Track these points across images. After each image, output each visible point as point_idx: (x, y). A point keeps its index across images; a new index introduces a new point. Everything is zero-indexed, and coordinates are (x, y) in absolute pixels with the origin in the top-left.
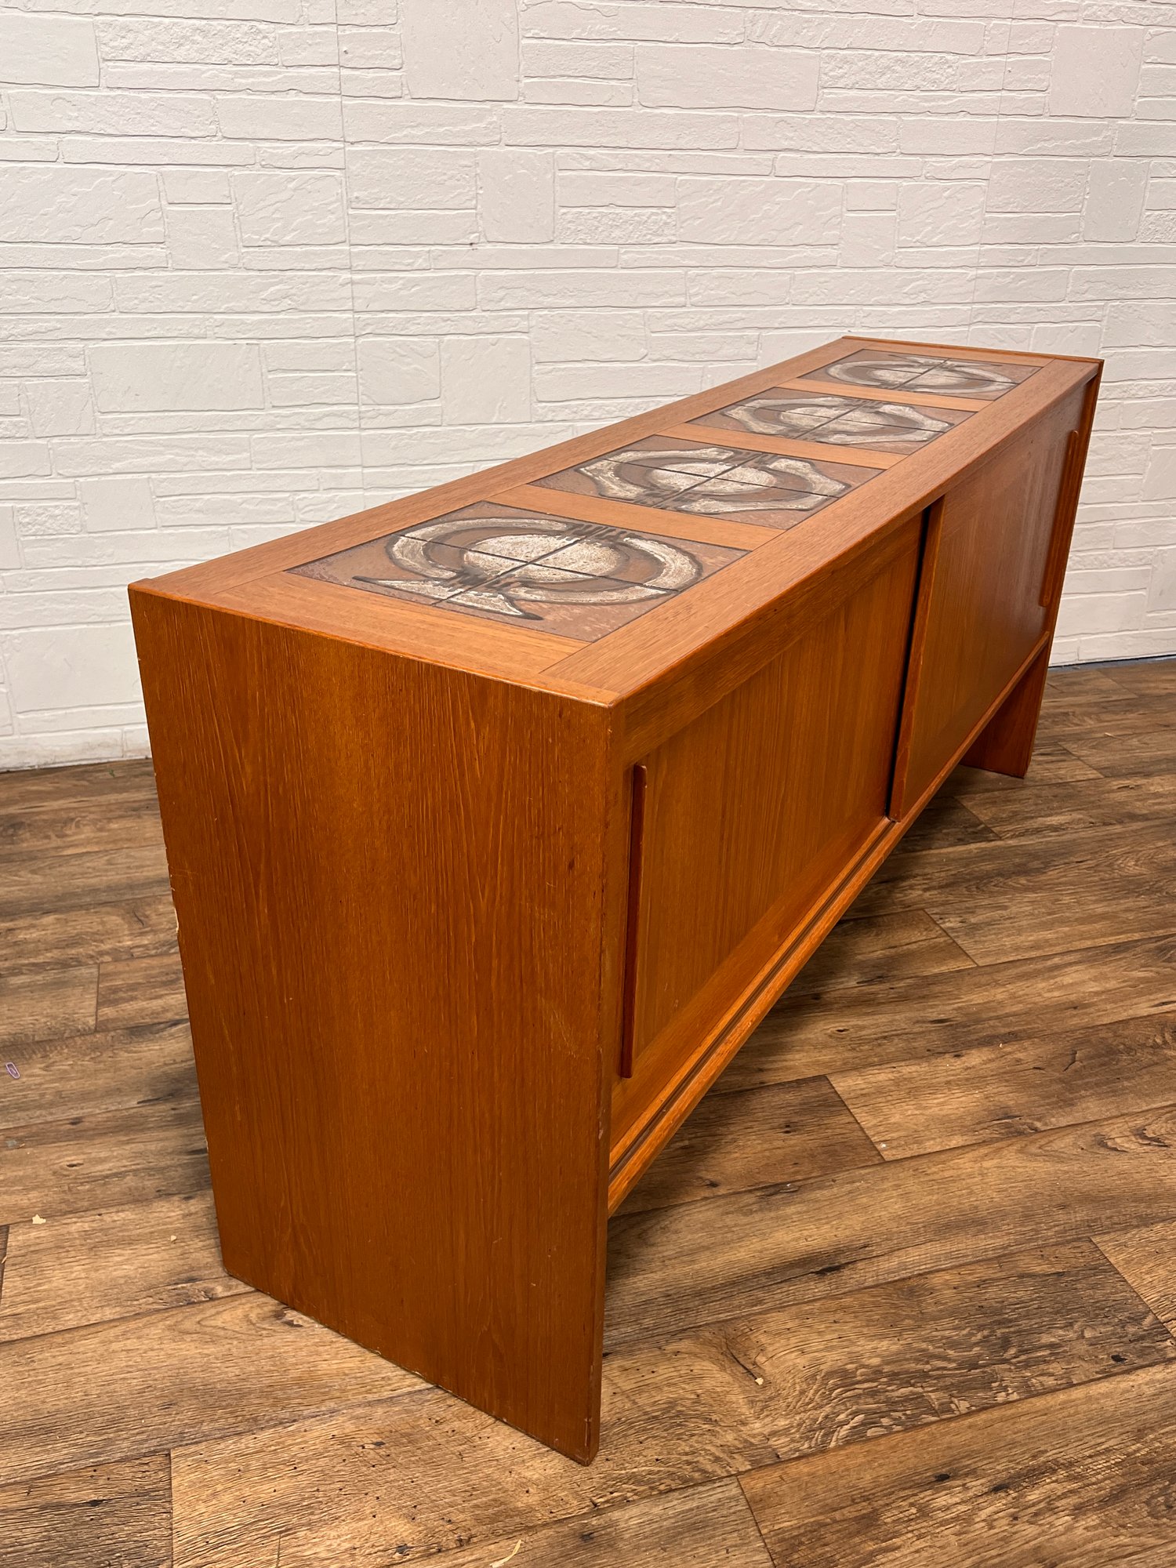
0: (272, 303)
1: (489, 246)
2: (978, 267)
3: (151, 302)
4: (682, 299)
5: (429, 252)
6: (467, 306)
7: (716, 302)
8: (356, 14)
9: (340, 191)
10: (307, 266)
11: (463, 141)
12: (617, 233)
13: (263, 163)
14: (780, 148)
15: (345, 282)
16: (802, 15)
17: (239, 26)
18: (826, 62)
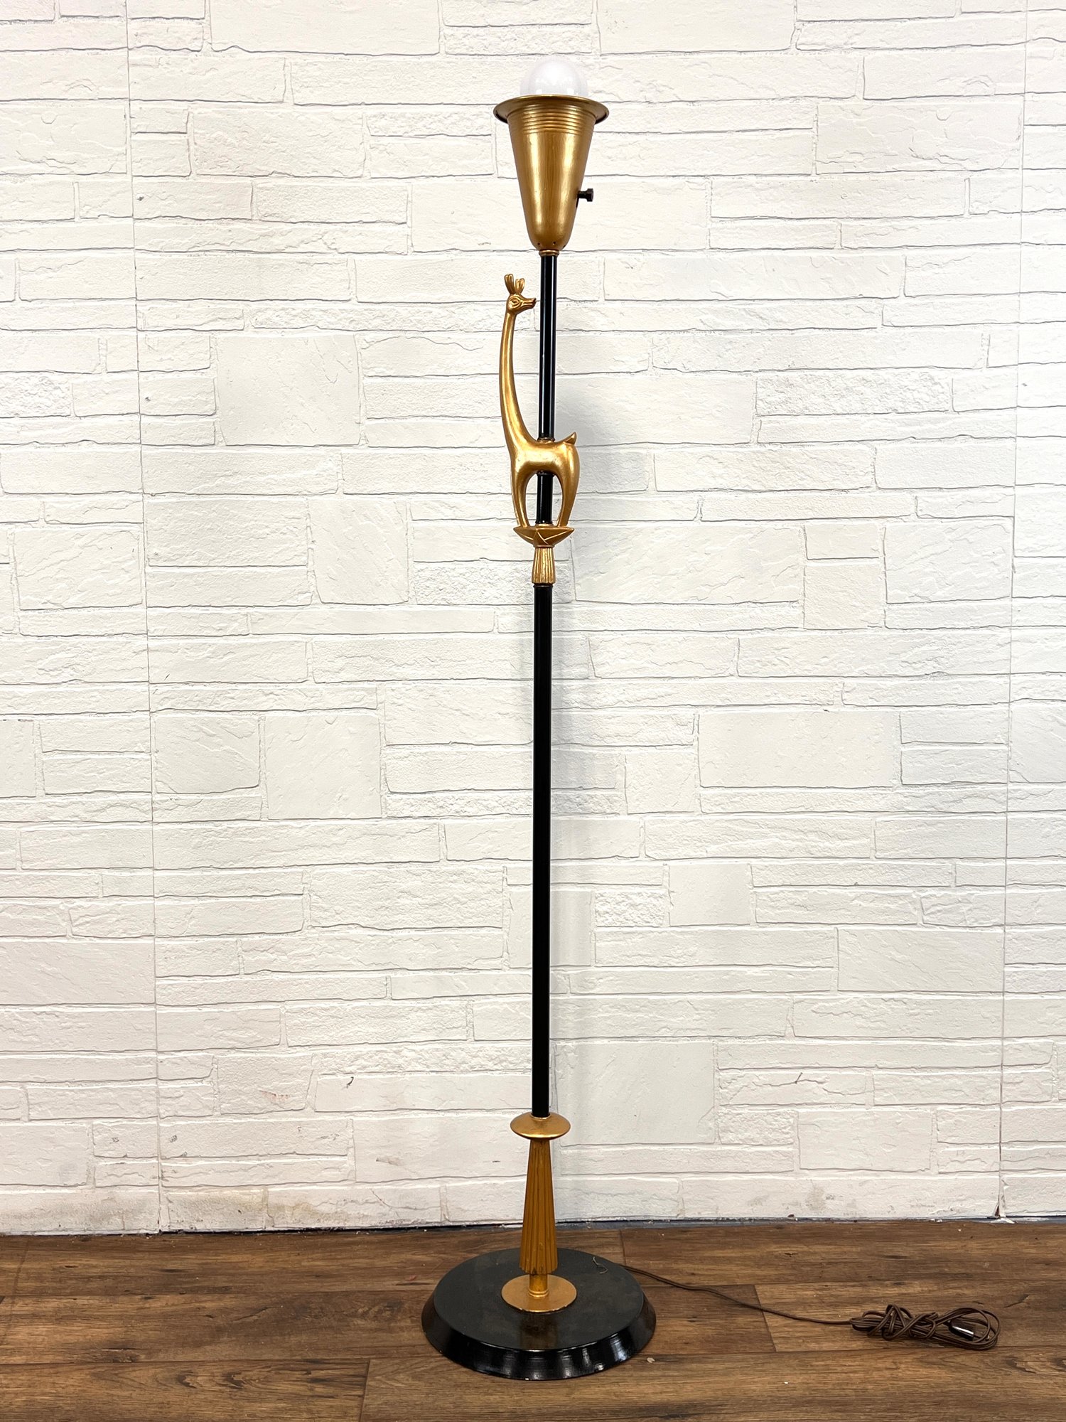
0: (51, 673)
1: (324, 607)
5: (247, 614)
6: (295, 678)
7: (630, 674)
8: (161, 360)
9: (136, 548)
10: (95, 632)
11: (290, 491)
12: (491, 590)
13: (48, 519)
14: (706, 489)
15: (141, 649)
16: (723, 336)
17: (29, 378)
18: (761, 387)
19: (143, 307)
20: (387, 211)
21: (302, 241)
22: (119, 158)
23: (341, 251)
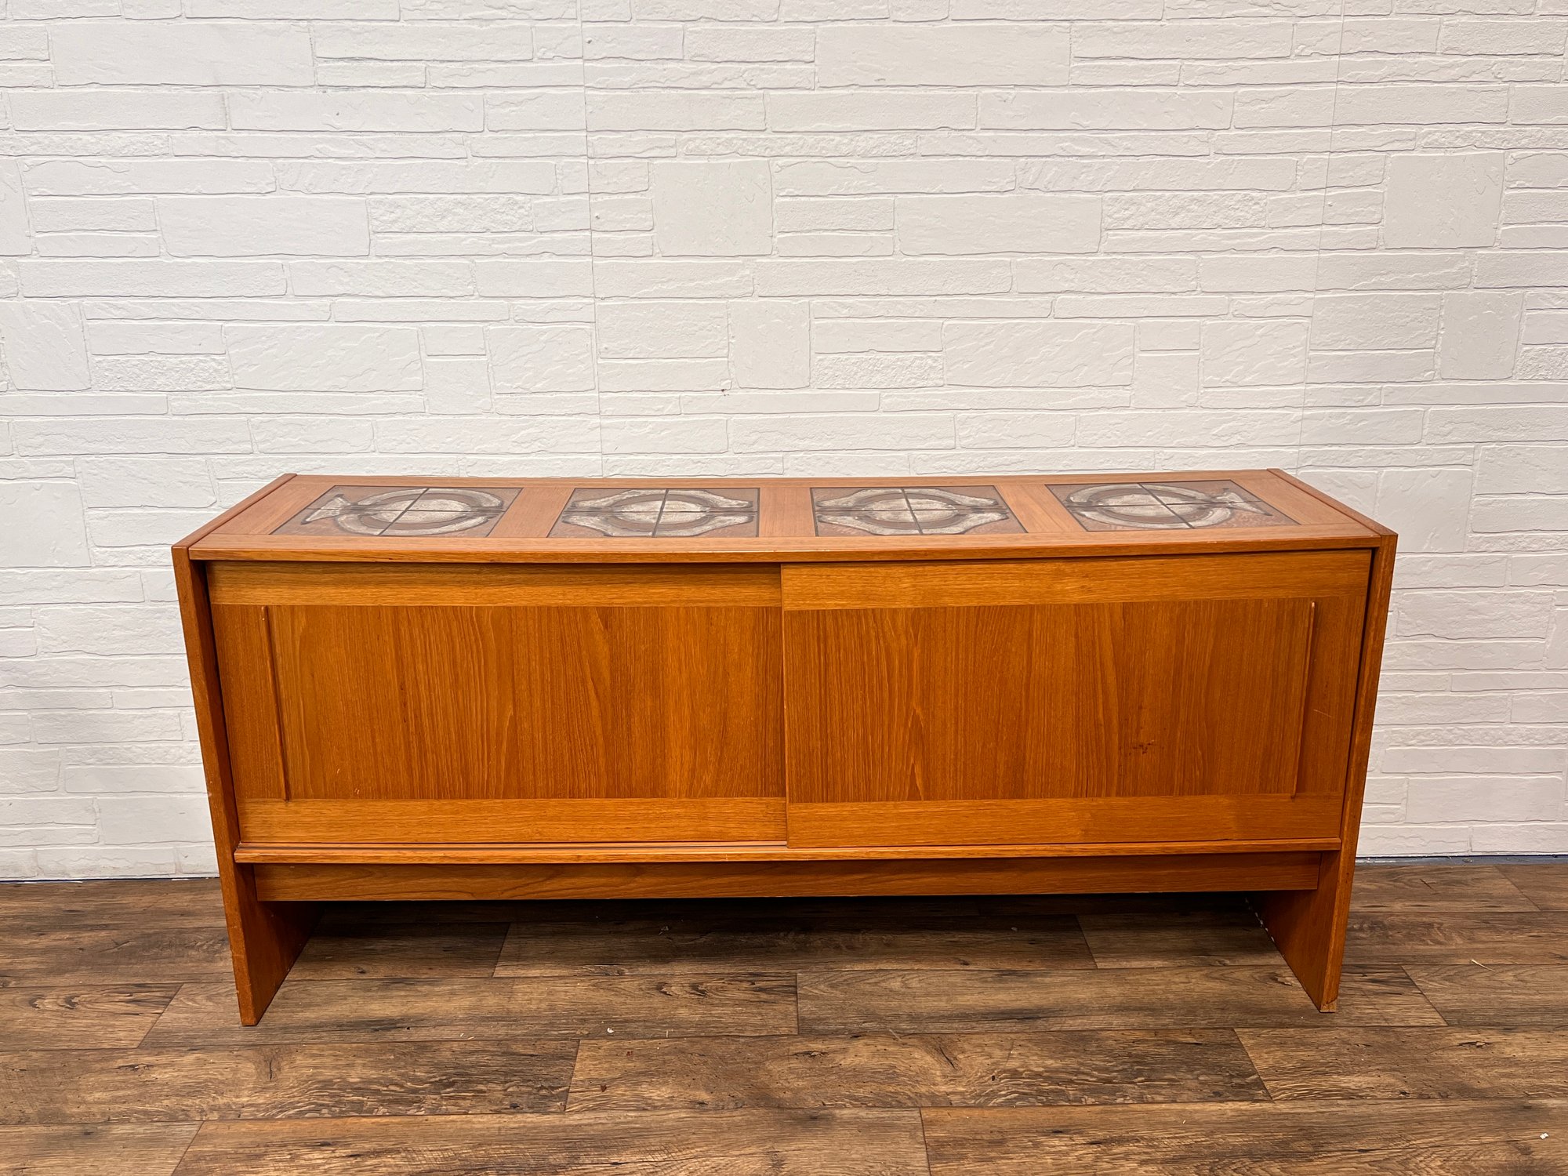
0: (521, 444)
1: (741, 393)
2: (1305, 408)
3: (409, 443)
4: (951, 442)
5: (679, 398)
6: (717, 448)
7: (989, 445)
8: (608, 184)
9: (589, 343)
10: (557, 412)
11: (714, 294)
12: (878, 378)
13: (517, 318)
14: (1059, 291)
15: (594, 426)
16: (1080, 161)
17: (497, 199)
18: (1109, 205)
19: (593, 138)
20: (798, 51)
21: (726, 79)
23: (759, 87)
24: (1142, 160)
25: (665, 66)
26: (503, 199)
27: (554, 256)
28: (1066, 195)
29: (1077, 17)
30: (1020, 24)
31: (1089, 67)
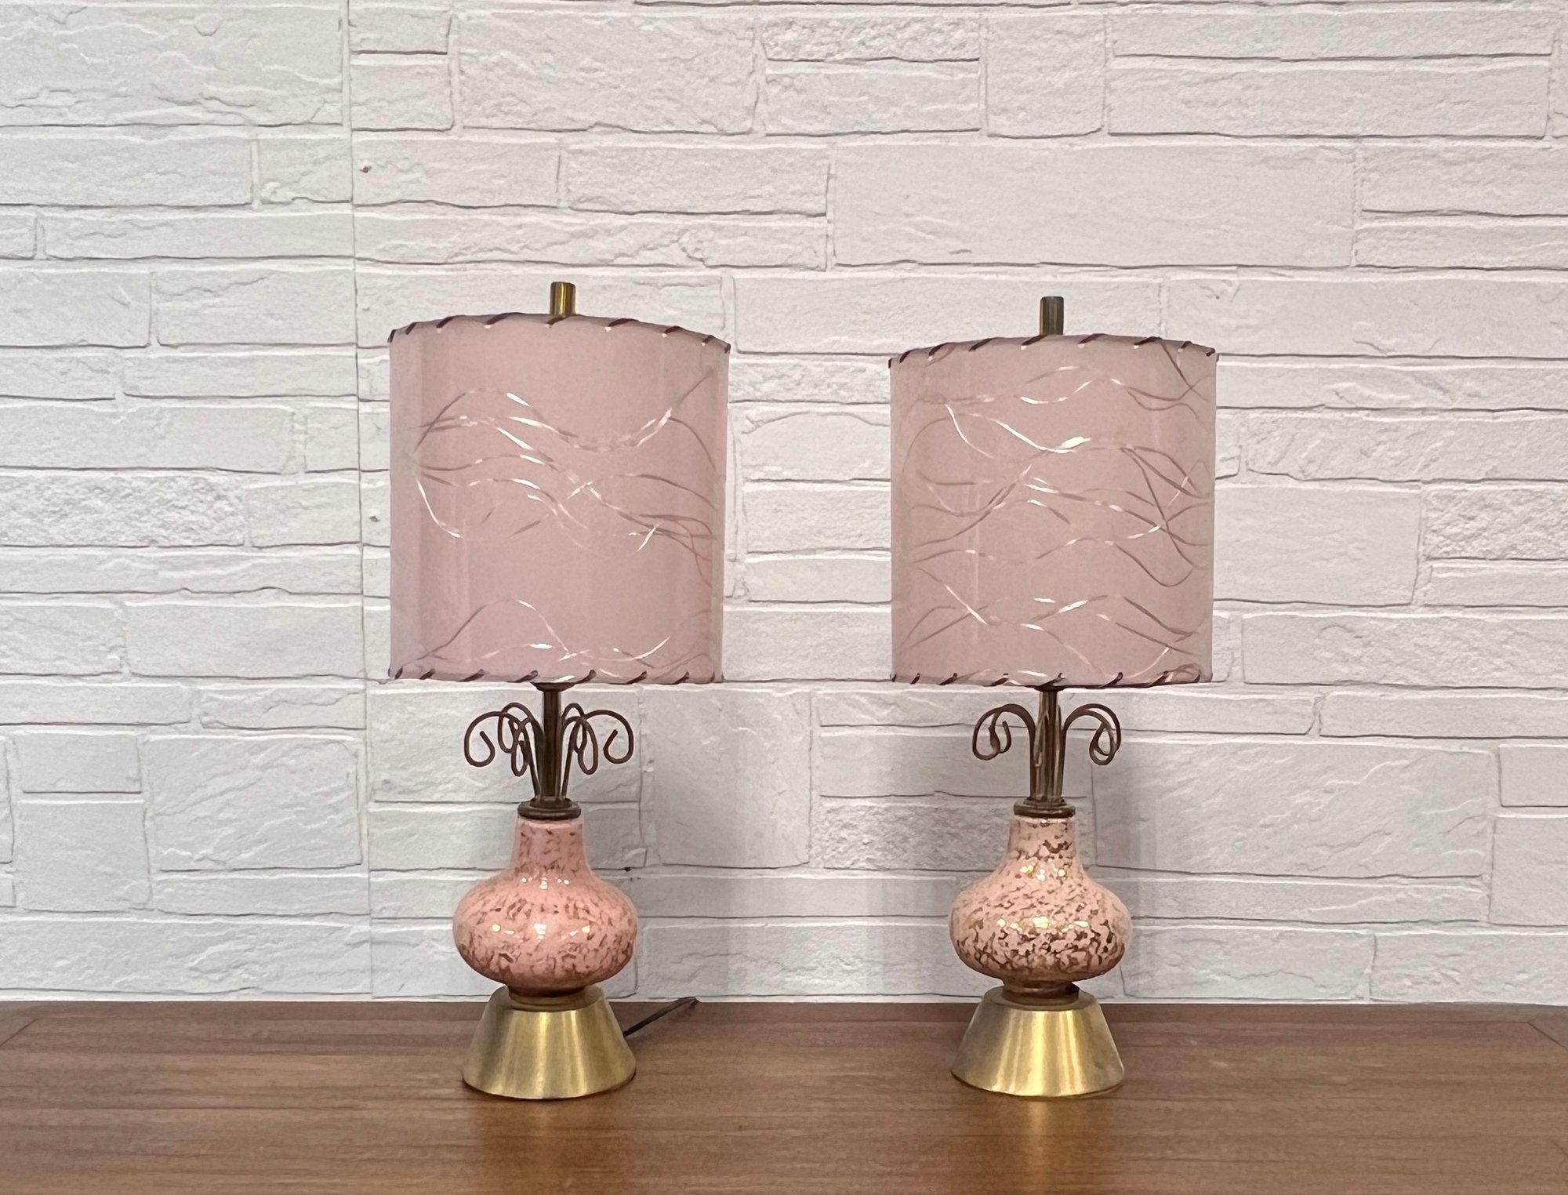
1: (667, 870)
9: (351, 770)
10: (281, 909)
12: (951, 848)
13: (205, 719)
14: (1331, 680)
15: (361, 938)
16: (1373, 418)
17: (173, 479)
18: (1435, 509)
19: (366, 360)
20: (793, 193)
21: (645, 247)
22: (328, 97)
23: (710, 263)
24: (1504, 418)
25: (519, 220)
26: (184, 480)
27: (286, 596)
28: (1348, 487)
29: (1369, 131)
30: (1251, 143)
31: (1398, 230)
